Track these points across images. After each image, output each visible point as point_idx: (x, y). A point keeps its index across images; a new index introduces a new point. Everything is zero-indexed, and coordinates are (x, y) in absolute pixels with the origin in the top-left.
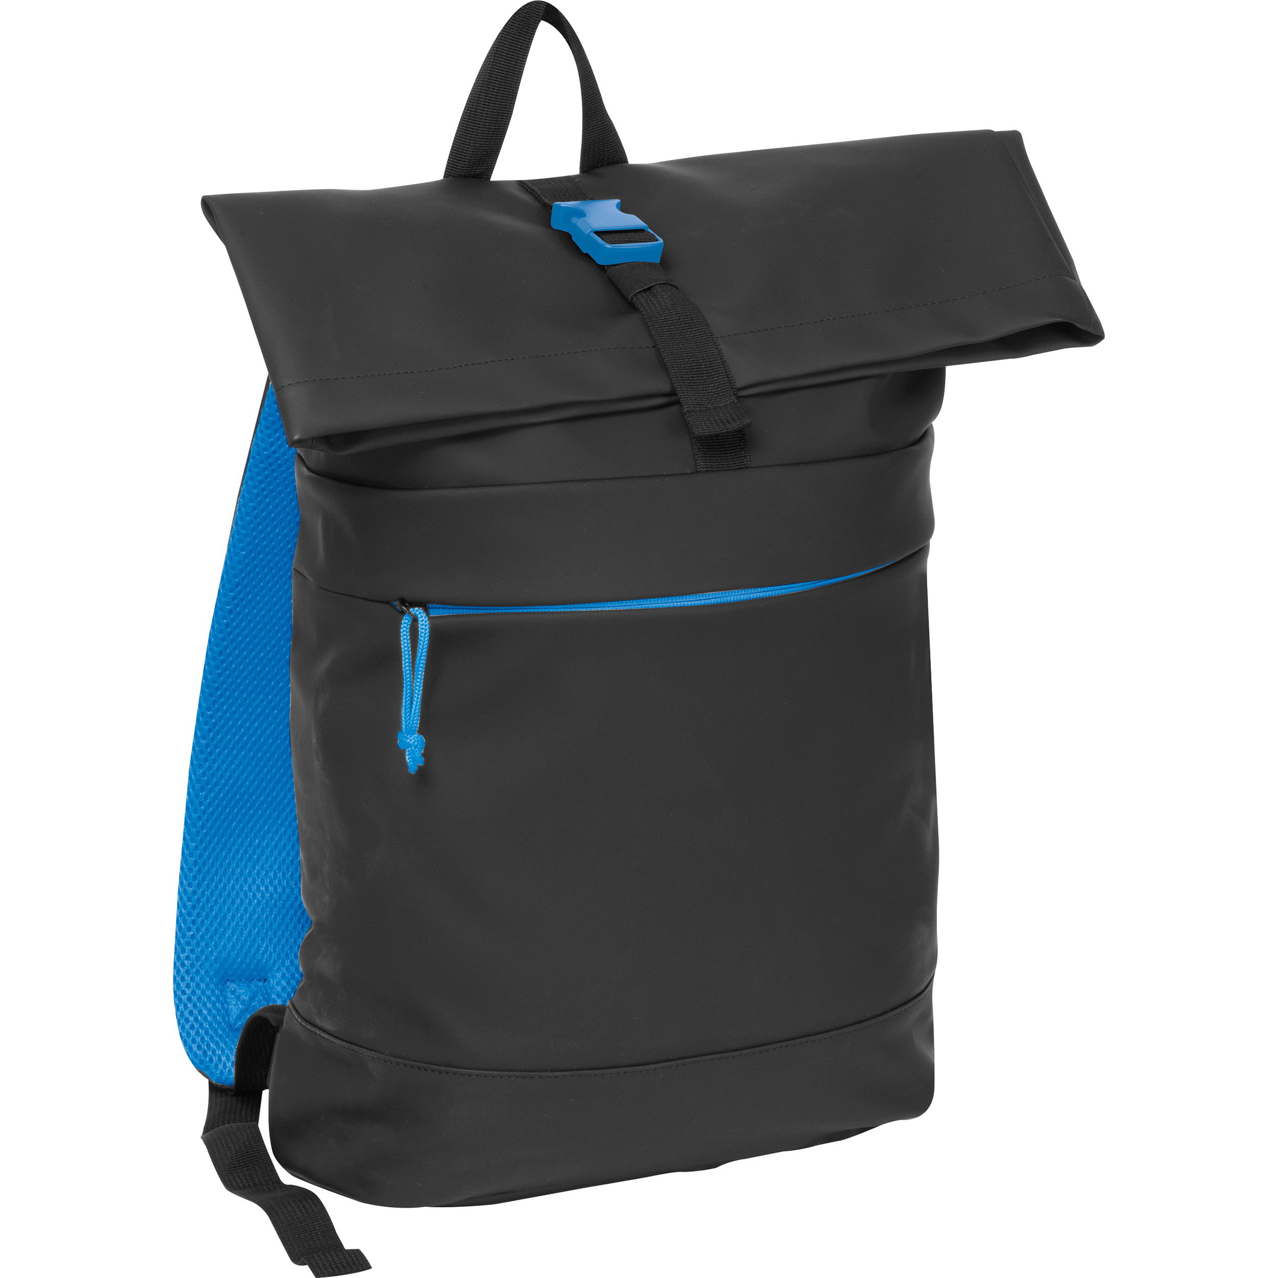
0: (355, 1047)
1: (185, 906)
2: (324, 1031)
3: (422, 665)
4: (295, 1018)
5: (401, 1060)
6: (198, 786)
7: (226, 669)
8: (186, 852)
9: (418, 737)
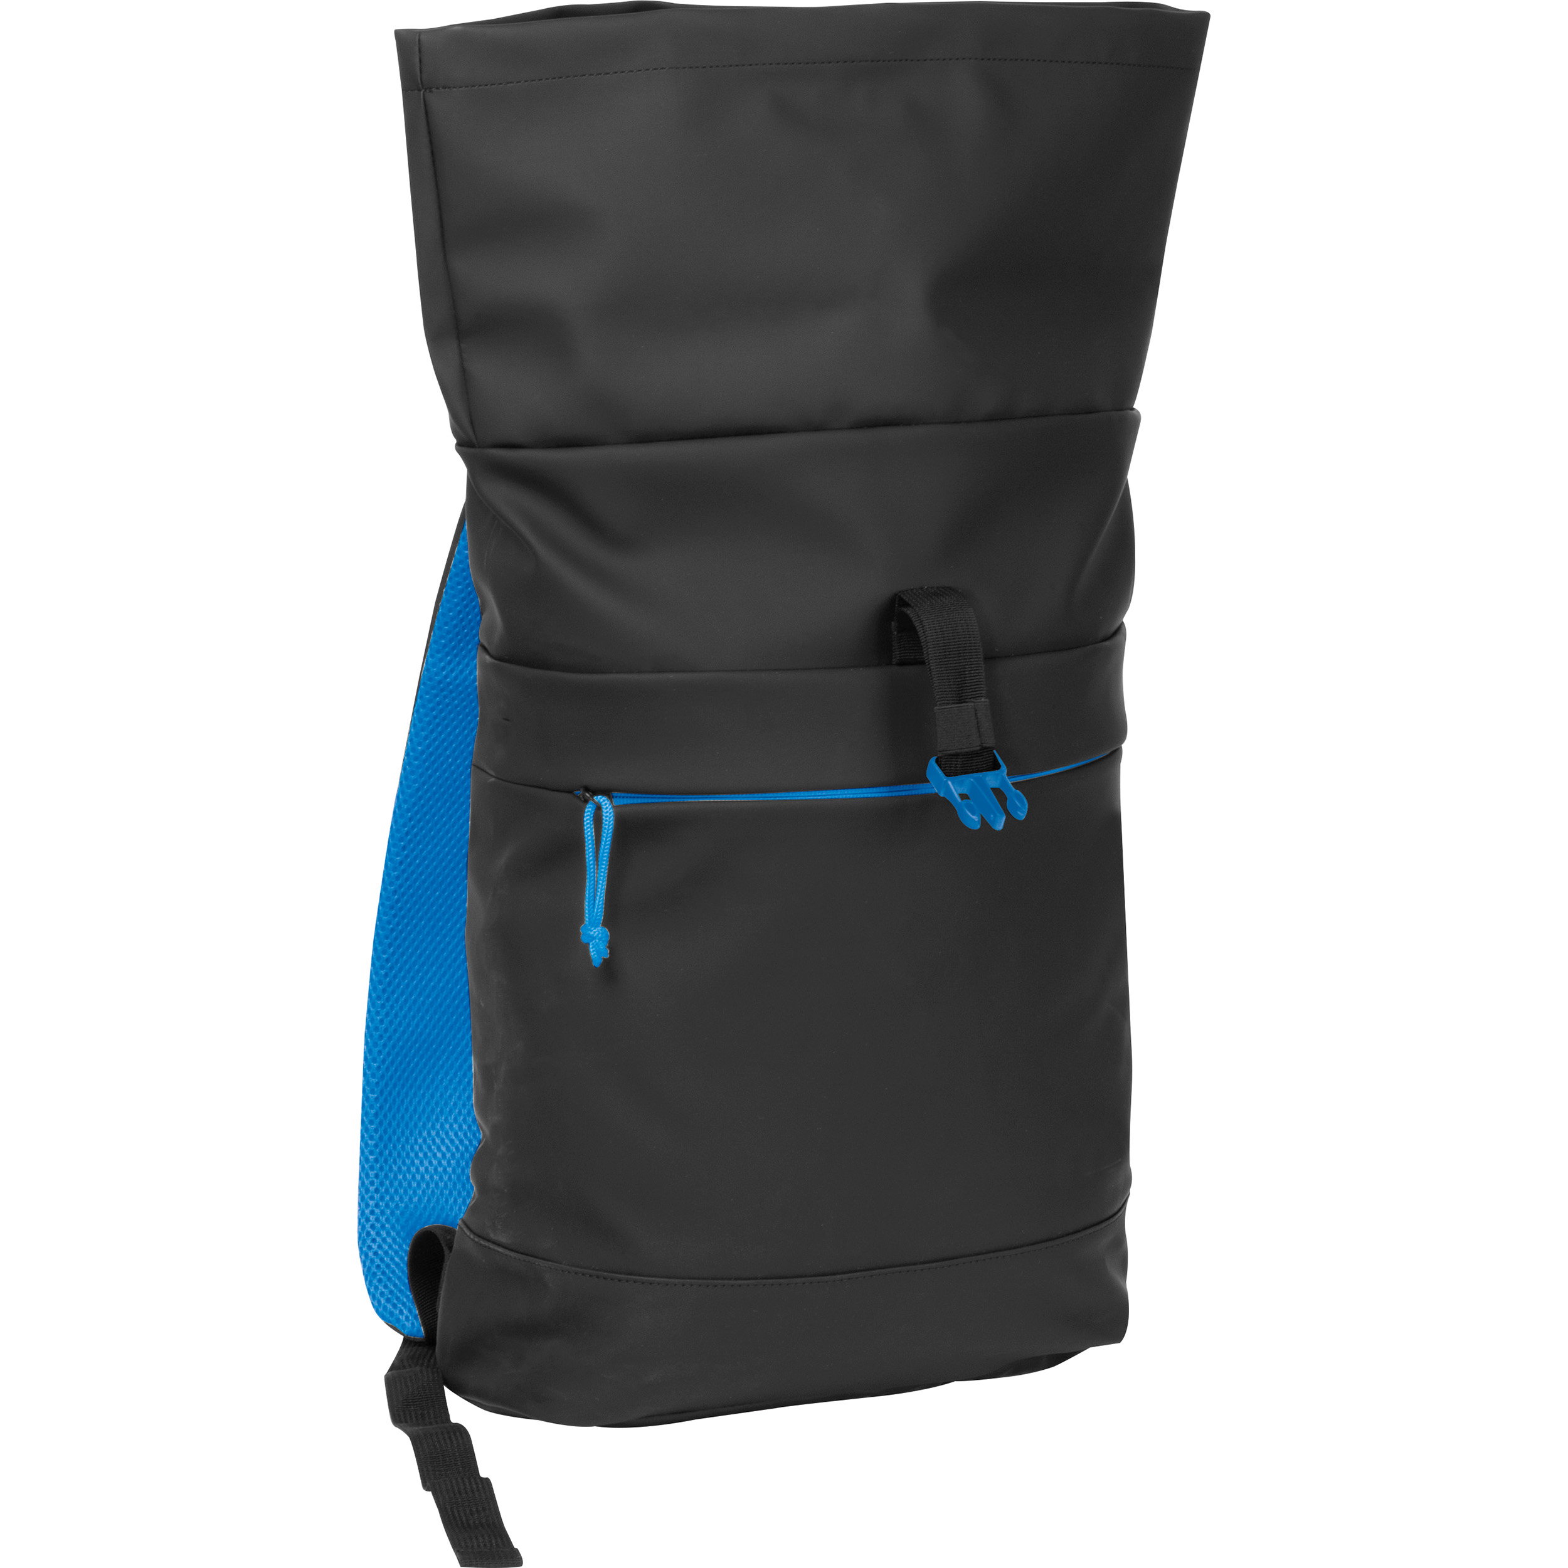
0: (531, 1258)
1: (367, 1160)
2: (499, 1245)
3: (606, 854)
4: (468, 1236)
5: (579, 1270)
6: (376, 1034)
7: (401, 909)
8: (366, 1104)
9: (601, 930)
